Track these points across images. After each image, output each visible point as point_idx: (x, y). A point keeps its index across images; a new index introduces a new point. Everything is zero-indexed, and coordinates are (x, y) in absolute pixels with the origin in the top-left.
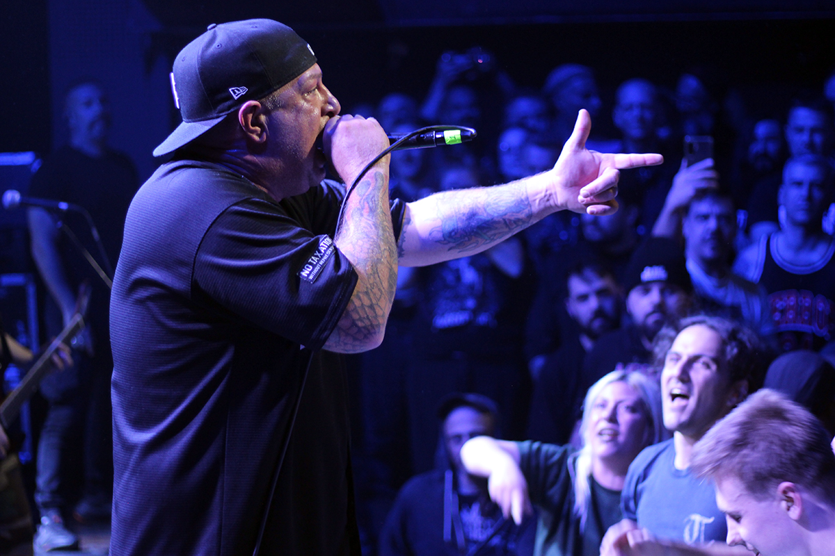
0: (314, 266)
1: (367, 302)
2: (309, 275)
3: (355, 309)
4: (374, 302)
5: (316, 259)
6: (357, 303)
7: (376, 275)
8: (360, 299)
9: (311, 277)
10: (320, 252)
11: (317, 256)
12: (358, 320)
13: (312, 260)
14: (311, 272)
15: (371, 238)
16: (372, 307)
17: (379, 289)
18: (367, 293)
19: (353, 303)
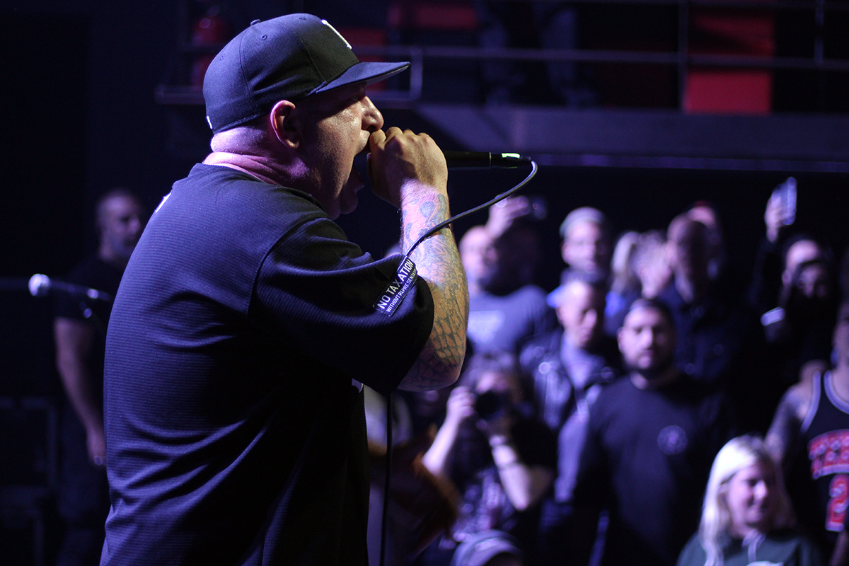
0: (392, 297)
1: (448, 331)
2: (386, 307)
3: (437, 339)
4: (454, 330)
5: (394, 289)
6: (439, 330)
7: (454, 301)
8: (441, 326)
9: (389, 310)
10: (399, 280)
11: (396, 286)
12: (439, 350)
13: (390, 289)
14: (389, 304)
15: (445, 262)
16: (451, 336)
17: (458, 317)
18: (447, 319)
19: (435, 330)
